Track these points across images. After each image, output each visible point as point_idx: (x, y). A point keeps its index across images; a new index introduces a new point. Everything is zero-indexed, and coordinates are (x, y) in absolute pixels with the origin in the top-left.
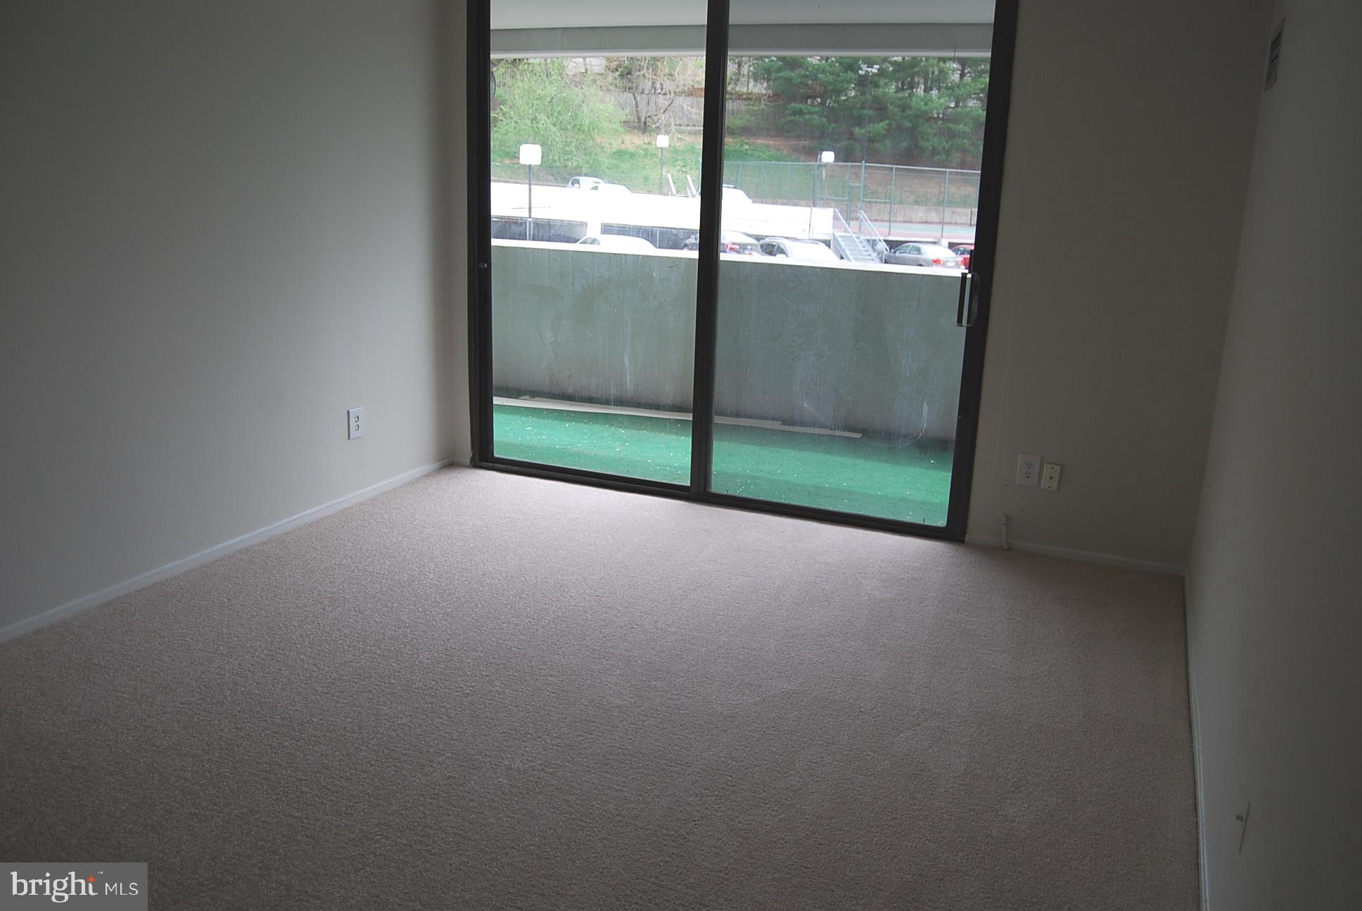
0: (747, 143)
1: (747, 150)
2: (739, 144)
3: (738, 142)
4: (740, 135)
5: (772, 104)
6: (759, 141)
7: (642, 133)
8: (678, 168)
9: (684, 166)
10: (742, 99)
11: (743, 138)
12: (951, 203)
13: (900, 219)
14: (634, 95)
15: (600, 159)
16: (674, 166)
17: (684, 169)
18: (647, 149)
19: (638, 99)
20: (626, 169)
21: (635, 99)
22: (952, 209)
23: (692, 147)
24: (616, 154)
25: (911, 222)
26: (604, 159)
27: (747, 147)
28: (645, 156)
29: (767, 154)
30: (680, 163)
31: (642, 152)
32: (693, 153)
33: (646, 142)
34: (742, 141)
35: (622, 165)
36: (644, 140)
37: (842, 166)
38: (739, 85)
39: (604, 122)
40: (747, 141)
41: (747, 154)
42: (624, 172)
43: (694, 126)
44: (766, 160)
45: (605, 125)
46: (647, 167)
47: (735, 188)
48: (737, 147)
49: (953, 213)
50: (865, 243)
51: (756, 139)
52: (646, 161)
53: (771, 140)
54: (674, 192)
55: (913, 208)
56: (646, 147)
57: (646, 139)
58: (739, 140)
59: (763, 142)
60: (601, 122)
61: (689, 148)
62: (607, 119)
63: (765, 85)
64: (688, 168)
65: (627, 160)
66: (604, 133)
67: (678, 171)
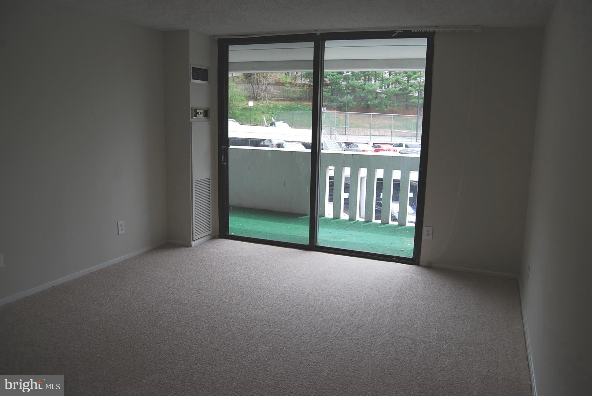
0: (299, 104)
1: (299, 107)
2: (296, 105)
3: (296, 104)
4: (297, 101)
5: (310, 88)
6: (305, 103)
7: (256, 101)
8: (270, 114)
9: (272, 114)
10: (297, 86)
11: (298, 102)
12: (385, 127)
13: (363, 134)
14: (252, 85)
15: (235, 111)
16: (268, 114)
17: (272, 115)
18: (257, 107)
19: (254, 87)
20: (248, 115)
21: (252, 87)
22: (385, 130)
23: (276, 106)
24: (244, 109)
25: (367, 135)
26: (237, 112)
27: (300, 106)
28: (256, 110)
29: (308, 108)
30: (270, 112)
31: (255, 108)
32: (276, 108)
33: (257, 104)
34: (298, 103)
35: (246, 114)
36: (256, 103)
37: (340, 113)
38: (296, 81)
39: (237, 96)
40: (300, 103)
41: (299, 109)
42: (246, 116)
43: (278, 97)
44: (307, 111)
45: (237, 97)
46: (257, 114)
47: (284, 122)
48: (295, 106)
49: (385, 131)
50: (337, 144)
51: (304, 102)
52: (256, 112)
53: (309, 103)
54: (266, 124)
55: (368, 130)
56: (257, 106)
57: (257, 103)
58: (296, 103)
59: (307, 104)
60: (236, 96)
61: (275, 107)
62: (239, 95)
63: (309, 80)
64: (274, 115)
65: (248, 111)
66: (237, 101)
67: (270, 116)
